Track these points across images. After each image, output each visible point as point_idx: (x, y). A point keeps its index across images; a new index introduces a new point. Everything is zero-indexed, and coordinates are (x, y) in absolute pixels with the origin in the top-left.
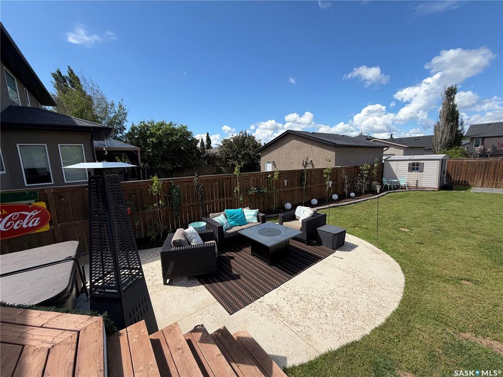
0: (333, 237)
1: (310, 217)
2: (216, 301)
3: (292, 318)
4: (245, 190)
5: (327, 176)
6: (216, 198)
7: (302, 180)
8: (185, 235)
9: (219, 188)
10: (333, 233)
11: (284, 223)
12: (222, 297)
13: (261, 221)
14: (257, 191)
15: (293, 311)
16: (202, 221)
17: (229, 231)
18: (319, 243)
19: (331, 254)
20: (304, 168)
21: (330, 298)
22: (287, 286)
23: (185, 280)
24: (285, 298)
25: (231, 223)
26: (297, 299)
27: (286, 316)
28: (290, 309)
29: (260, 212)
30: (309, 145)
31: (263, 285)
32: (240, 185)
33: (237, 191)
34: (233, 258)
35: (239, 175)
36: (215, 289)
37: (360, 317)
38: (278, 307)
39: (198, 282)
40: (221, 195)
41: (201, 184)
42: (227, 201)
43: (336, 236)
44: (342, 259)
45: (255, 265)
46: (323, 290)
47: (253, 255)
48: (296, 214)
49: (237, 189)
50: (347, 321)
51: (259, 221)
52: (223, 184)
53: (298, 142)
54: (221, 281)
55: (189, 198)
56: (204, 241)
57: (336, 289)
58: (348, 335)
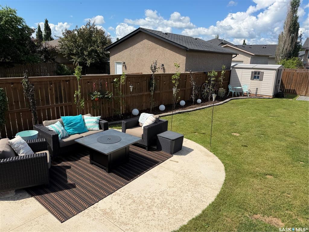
0: (171, 142)
1: (152, 124)
2: (46, 211)
3: (123, 219)
4: (87, 95)
5: (176, 82)
6: (52, 103)
7: (150, 85)
8: (10, 145)
9: (56, 91)
10: (171, 139)
11: (127, 130)
12: (54, 207)
13: (103, 128)
14: (101, 96)
15: (125, 212)
16: (33, 129)
17: (65, 140)
18: (159, 149)
19: (168, 158)
20: (152, 73)
21: (160, 198)
22: (122, 191)
23: (12, 193)
24: (119, 202)
25: (68, 131)
26: (130, 201)
27: (117, 218)
28: (122, 211)
29: (102, 118)
30: (161, 47)
31: (99, 192)
32: (81, 88)
33: (77, 95)
34: (69, 167)
35: (80, 77)
36: (46, 200)
37: (182, 212)
38: (111, 211)
39: (28, 195)
40: (59, 99)
41: (32, 87)
42: (66, 107)
43: (174, 141)
44: (177, 162)
45: (93, 173)
46: (155, 192)
47: (92, 164)
48: (140, 120)
49: (78, 93)
50: (171, 216)
51: (100, 128)
52: (60, 87)
53: (150, 43)
54: (54, 191)
55: (17, 102)
56: (35, 151)
57: (167, 190)
58: (169, 227)
